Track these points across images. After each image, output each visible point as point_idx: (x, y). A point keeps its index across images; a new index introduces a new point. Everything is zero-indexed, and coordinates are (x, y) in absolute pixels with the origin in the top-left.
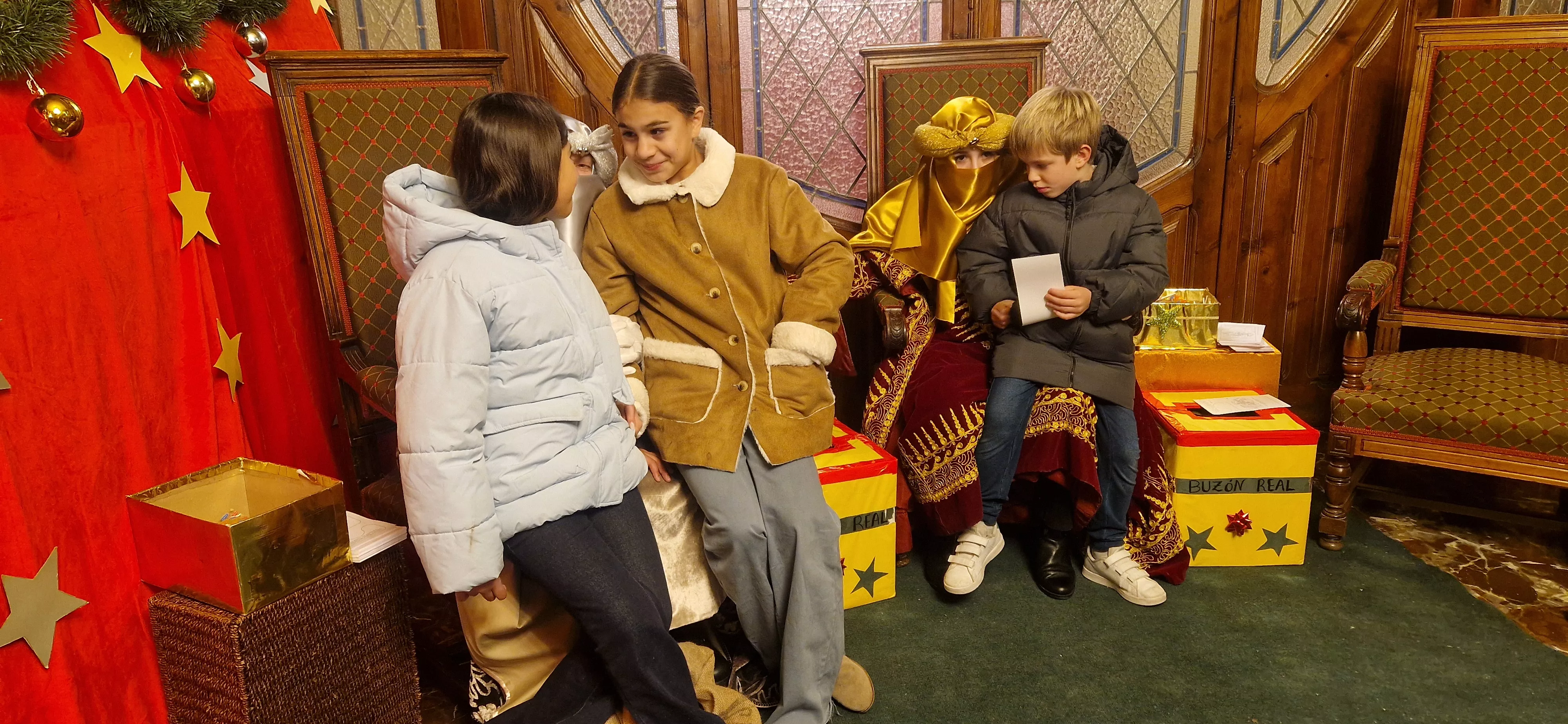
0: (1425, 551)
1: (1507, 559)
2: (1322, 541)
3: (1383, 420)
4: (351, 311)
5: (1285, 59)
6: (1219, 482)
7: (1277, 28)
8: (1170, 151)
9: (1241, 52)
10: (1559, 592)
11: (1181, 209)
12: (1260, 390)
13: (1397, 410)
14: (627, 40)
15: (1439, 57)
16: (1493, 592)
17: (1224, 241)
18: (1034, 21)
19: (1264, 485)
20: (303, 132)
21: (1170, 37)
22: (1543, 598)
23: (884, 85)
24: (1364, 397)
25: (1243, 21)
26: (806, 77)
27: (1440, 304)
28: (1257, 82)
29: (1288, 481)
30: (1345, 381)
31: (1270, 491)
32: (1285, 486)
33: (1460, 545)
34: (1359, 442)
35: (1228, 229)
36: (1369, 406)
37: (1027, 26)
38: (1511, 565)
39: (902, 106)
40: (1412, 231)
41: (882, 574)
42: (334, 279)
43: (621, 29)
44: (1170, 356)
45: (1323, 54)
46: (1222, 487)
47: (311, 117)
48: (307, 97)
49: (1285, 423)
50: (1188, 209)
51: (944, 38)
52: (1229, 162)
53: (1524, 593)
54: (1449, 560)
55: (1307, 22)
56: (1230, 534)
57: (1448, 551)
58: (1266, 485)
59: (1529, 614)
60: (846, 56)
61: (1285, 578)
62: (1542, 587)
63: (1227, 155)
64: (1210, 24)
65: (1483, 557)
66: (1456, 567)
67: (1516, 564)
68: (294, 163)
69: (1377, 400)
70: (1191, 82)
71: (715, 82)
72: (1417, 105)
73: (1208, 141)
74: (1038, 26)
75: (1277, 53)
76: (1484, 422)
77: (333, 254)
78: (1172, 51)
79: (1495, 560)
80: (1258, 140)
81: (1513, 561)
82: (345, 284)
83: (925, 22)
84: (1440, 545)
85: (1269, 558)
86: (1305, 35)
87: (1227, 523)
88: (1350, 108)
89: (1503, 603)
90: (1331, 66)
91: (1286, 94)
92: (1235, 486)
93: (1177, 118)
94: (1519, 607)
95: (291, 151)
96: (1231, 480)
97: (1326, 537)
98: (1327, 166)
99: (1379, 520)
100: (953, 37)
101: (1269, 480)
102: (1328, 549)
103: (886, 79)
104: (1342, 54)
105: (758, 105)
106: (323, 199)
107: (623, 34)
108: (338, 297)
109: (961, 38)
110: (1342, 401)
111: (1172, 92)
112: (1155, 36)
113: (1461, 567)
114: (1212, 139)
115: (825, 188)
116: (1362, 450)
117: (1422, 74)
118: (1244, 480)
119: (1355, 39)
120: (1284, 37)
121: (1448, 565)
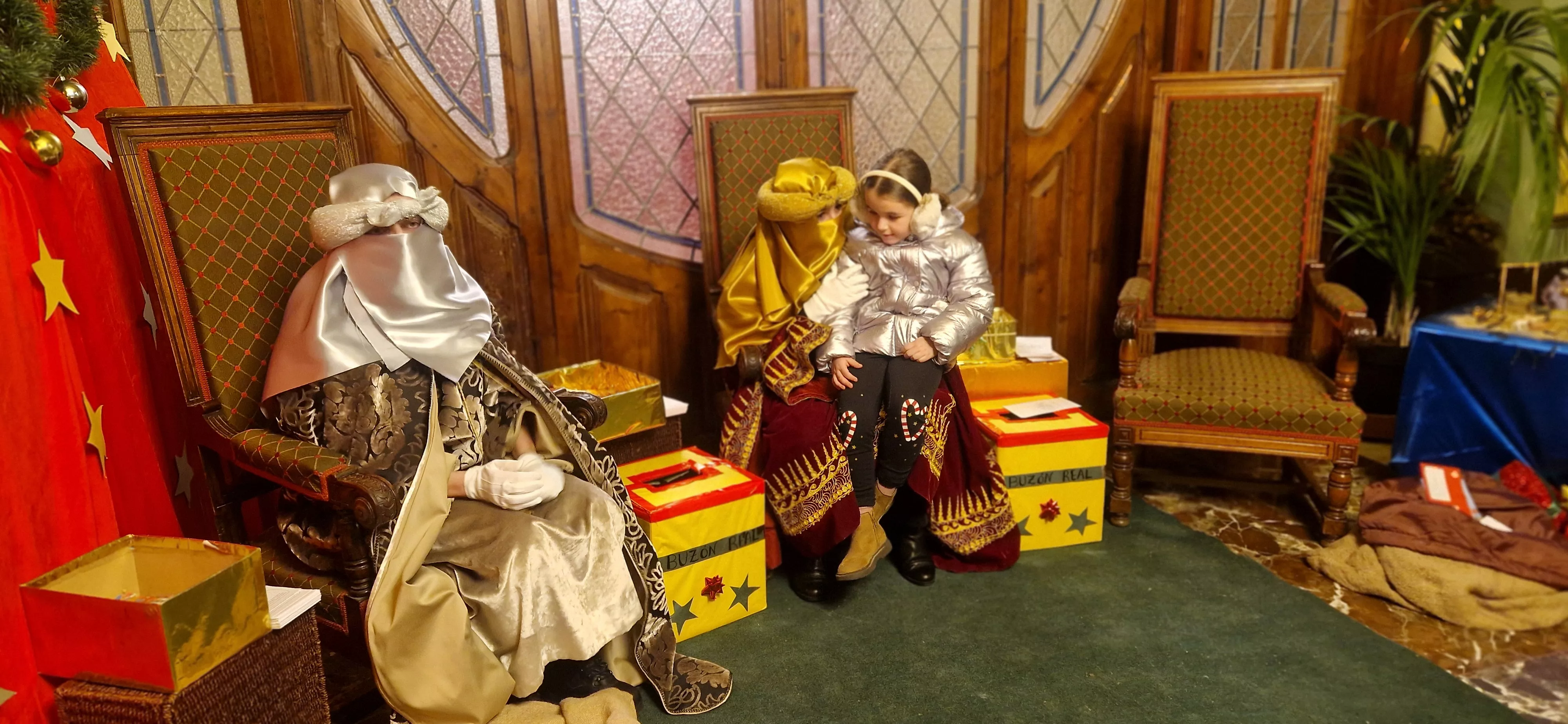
0: (1191, 520)
1: (1252, 521)
2: (1112, 519)
3: (1156, 412)
4: (209, 375)
5: (1046, 105)
6: (1032, 476)
7: (1039, 80)
8: (958, 187)
9: (1012, 100)
10: (1294, 543)
12: (1054, 394)
13: (1166, 403)
14: (451, 86)
15: (1172, 105)
16: (1248, 548)
18: (837, 71)
19: (1069, 476)
20: (148, 191)
21: (952, 85)
22: (1285, 549)
23: (711, 131)
24: (1140, 394)
25: (1012, 74)
26: (631, 123)
27: (1184, 312)
28: (1026, 127)
29: (1087, 470)
30: (1122, 382)
31: (1073, 480)
32: (1084, 474)
33: (1217, 513)
34: (1137, 433)
35: (1009, 254)
36: (1144, 401)
37: (832, 76)
38: (1257, 525)
39: (730, 151)
40: (1159, 253)
41: (753, 589)
42: (189, 343)
43: (444, 77)
44: (979, 369)
45: (1076, 101)
46: (1035, 480)
47: (157, 176)
48: (152, 156)
49: (1080, 421)
51: (759, 87)
52: (1007, 196)
53: (1268, 545)
54: (1210, 525)
55: (1062, 73)
56: (1043, 521)
57: (1208, 518)
58: (1070, 475)
59: (1277, 563)
60: (669, 103)
61: (1089, 552)
62: (1282, 540)
63: (1005, 190)
64: (985, 77)
65: (1235, 521)
66: (1217, 531)
67: (1260, 524)
68: (141, 224)
69: (1149, 396)
70: (972, 126)
71: (543, 129)
72: (1156, 146)
73: (988, 178)
74: (841, 76)
75: (1041, 100)
76: (1233, 408)
77: (187, 317)
78: (956, 99)
79: (1244, 522)
80: (1030, 175)
81: (1259, 521)
82: (202, 347)
83: (740, 71)
84: (1201, 514)
85: (1075, 538)
86: (1061, 85)
87: (1039, 511)
88: (1100, 148)
89: (1257, 556)
90: (1084, 112)
91: (1049, 136)
92: (1044, 478)
93: (962, 157)
94: (1269, 558)
95: (136, 211)
96: (1042, 474)
97: (1116, 515)
98: (1084, 198)
99: (1152, 497)
100: (768, 86)
101: (1072, 471)
102: (1118, 526)
103: (712, 127)
104: (1091, 101)
105: (586, 150)
106: (173, 262)
107: (446, 80)
108: (193, 361)
109: (774, 87)
110: (1123, 399)
111: (956, 135)
112: (940, 86)
113: (1221, 530)
114: (991, 176)
115: (654, 228)
116: (1141, 439)
117: (1159, 120)
118: (1052, 473)
119: (1100, 88)
120: (1045, 86)
121: (1211, 530)
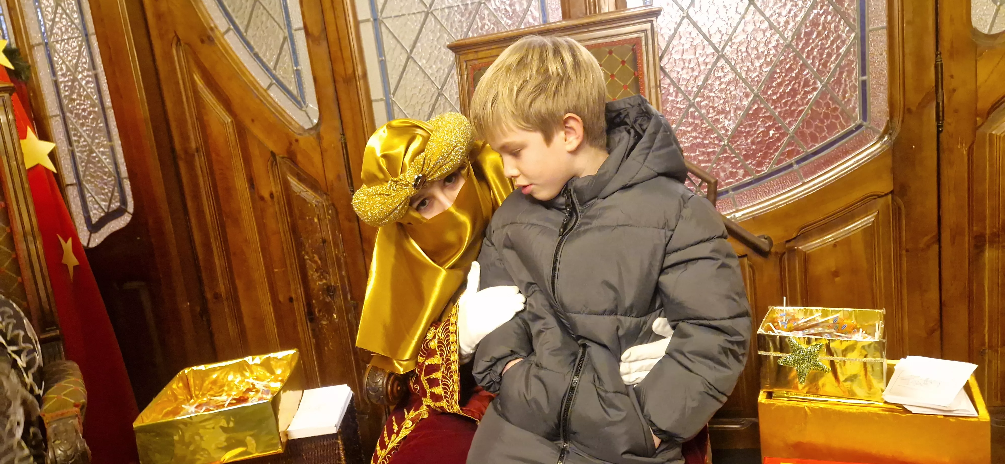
8: (859, 127)
11: (879, 197)
17: (946, 236)
28: (975, 31)
35: (949, 220)
44: (813, 410)
50: (890, 197)
52: (942, 135)
63: (938, 127)
70: (878, 41)
73: (908, 110)
78: (851, 8)
93: (865, 88)
111: (854, 56)
114: (914, 109)
